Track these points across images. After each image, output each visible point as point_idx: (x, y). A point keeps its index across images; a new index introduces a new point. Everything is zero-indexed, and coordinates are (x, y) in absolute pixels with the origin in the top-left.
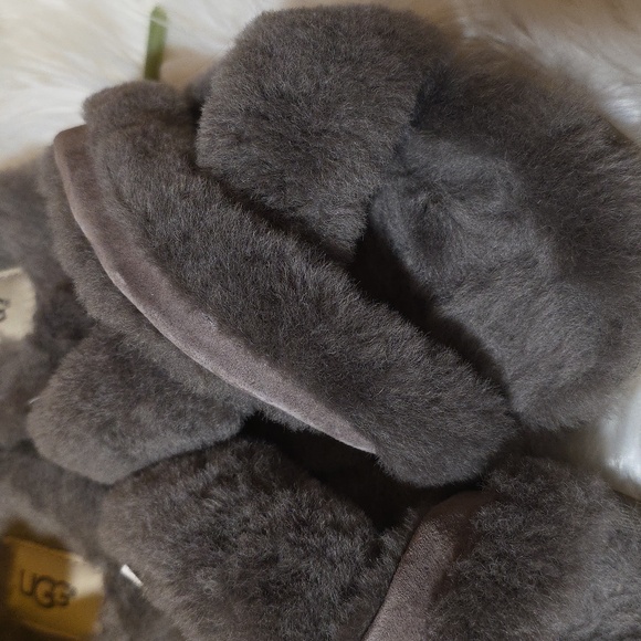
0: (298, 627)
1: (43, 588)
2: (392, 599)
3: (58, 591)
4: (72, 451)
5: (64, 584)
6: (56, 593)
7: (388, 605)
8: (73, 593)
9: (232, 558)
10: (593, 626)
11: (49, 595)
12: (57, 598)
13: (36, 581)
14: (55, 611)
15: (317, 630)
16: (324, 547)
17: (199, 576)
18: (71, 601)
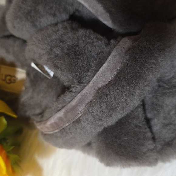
0: (84, 63)
1: (8, 78)
2: (113, 53)
3: (13, 78)
4: (18, 23)
5: (14, 76)
6: (12, 79)
7: (112, 55)
8: (17, 79)
9: (65, 45)
10: (172, 75)
11: (10, 80)
12: (13, 81)
13: (6, 76)
14: (12, 85)
15: (89, 64)
16: (93, 43)
17: (55, 50)
18: (16, 81)
